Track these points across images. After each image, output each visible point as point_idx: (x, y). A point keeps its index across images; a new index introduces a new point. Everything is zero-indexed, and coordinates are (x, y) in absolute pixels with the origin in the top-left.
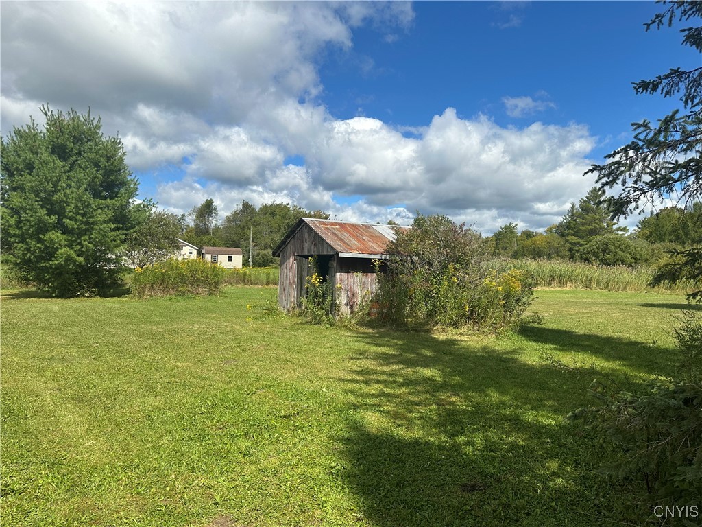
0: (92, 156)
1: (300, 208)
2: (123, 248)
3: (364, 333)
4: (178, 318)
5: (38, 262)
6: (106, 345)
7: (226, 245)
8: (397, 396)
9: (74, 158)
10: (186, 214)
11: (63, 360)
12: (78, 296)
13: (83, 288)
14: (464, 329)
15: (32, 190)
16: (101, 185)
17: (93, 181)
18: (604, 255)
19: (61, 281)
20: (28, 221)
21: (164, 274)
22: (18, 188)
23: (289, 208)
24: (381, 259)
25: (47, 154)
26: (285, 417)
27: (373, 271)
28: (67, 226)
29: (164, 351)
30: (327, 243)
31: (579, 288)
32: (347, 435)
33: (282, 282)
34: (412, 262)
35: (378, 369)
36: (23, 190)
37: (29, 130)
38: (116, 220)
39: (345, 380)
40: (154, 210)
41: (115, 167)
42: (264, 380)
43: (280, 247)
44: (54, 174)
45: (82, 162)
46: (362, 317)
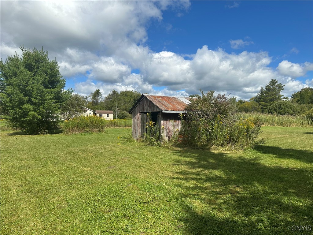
0: (44, 69)
1: (138, 92)
2: (59, 111)
3: (176, 150)
4: (85, 144)
5: (20, 118)
6: (49, 159)
7: (106, 109)
9: (36, 70)
10: (88, 96)
12: (39, 134)
13: (41, 130)
15: (16, 85)
16: (48, 82)
17: (44, 80)
18: (279, 110)
19: (31, 127)
20: (15, 99)
21: (78, 123)
22: (10, 84)
23: (133, 92)
24: (183, 113)
25: (23, 68)
26: (145, 203)
27: (179, 119)
28: (33, 101)
29: (78, 162)
30: (156, 106)
31: (268, 126)
32: (185, 216)
33: (134, 126)
34: (199, 114)
35: (190, 171)
36: (12, 85)
37: (15, 58)
38: (56, 98)
39: (173, 178)
40: (73, 93)
41: (55, 73)
42: (130, 178)
43: (132, 109)
44: (26, 77)
45: (39, 72)
46: (175, 142)
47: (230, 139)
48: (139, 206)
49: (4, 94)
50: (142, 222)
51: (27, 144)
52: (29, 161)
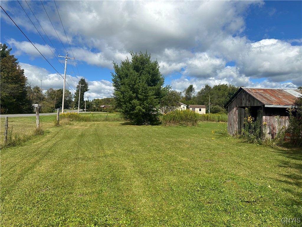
0: (147, 69)
1: (233, 86)
2: (159, 106)
4: (181, 136)
5: (130, 111)
6: (152, 146)
7: (198, 104)
9: (141, 71)
10: (182, 92)
11: (136, 152)
12: (143, 125)
13: (145, 121)
15: (127, 84)
16: (151, 81)
17: (148, 79)
19: (137, 119)
20: (127, 96)
21: (174, 116)
23: (227, 86)
24: (292, 108)
25: (132, 70)
26: (247, 202)
27: (287, 115)
28: (139, 98)
29: (176, 151)
30: (257, 100)
33: (229, 121)
36: (125, 84)
37: (127, 62)
38: (156, 94)
40: (170, 89)
41: (156, 73)
42: (229, 174)
43: (228, 103)
44: (134, 78)
45: (144, 72)
46: (280, 141)
48: (241, 204)
49: (119, 92)
50: (245, 221)
51: (135, 132)
52: (137, 146)
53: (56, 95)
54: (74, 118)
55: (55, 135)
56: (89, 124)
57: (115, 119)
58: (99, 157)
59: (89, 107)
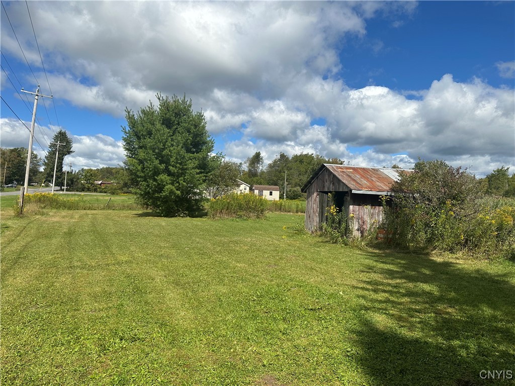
0: (186, 125)
1: (321, 157)
2: (204, 186)
3: (372, 253)
4: (238, 233)
5: (153, 194)
6: (193, 249)
7: (269, 184)
8: (400, 304)
9: (175, 127)
10: (243, 163)
11: (168, 257)
12: (176, 216)
13: (180, 211)
14: (460, 254)
15: (151, 148)
16: (191, 144)
17: (186, 142)
19: (166, 206)
20: (149, 167)
21: (229, 203)
22: (143, 147)
23: (313, 157)
24: (388, 196)
25: (160, 125)
26: (311, 309)
27: (380, 204)
28: (171, 171)
29: (229, 255)
30: (343, 183)
32: (360, 329)
33: (308, 211)
34: (414, 198)
35: (384, 281)
36: (146, 148)
37: (149, 110)
38: (200, 167)
39: (357, 288)
40: (223, 160)
41: (200, 132)
42: (296, 281)
43: (307, 185)
44: (163, 138)
45: (180, 129)
46: (371, 240)
47: (467, 241)
48: (303, 312)
49: (134, 160)
50: (304, 328)
51: (163, 229)
52: (169, 249)
53: (8, 159)
54: (48, 203)
55: (21, 232)
56: (77, 214)
57: (124, 206)
58: (108, 265)
59: (72, 183)
